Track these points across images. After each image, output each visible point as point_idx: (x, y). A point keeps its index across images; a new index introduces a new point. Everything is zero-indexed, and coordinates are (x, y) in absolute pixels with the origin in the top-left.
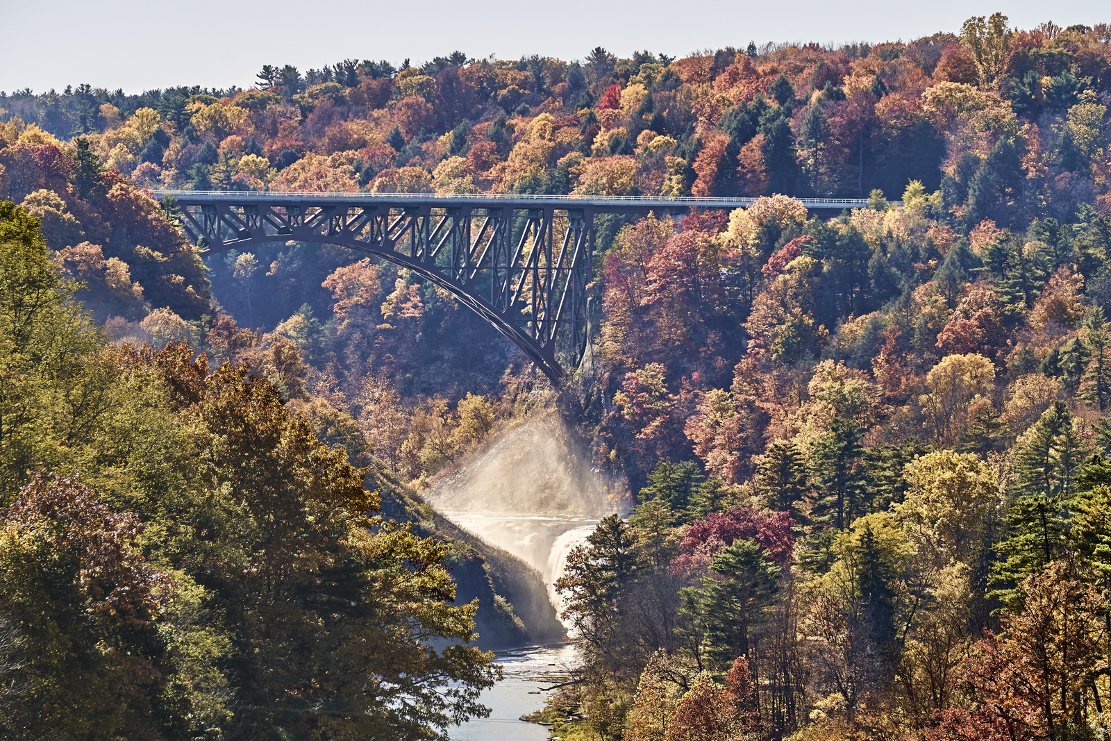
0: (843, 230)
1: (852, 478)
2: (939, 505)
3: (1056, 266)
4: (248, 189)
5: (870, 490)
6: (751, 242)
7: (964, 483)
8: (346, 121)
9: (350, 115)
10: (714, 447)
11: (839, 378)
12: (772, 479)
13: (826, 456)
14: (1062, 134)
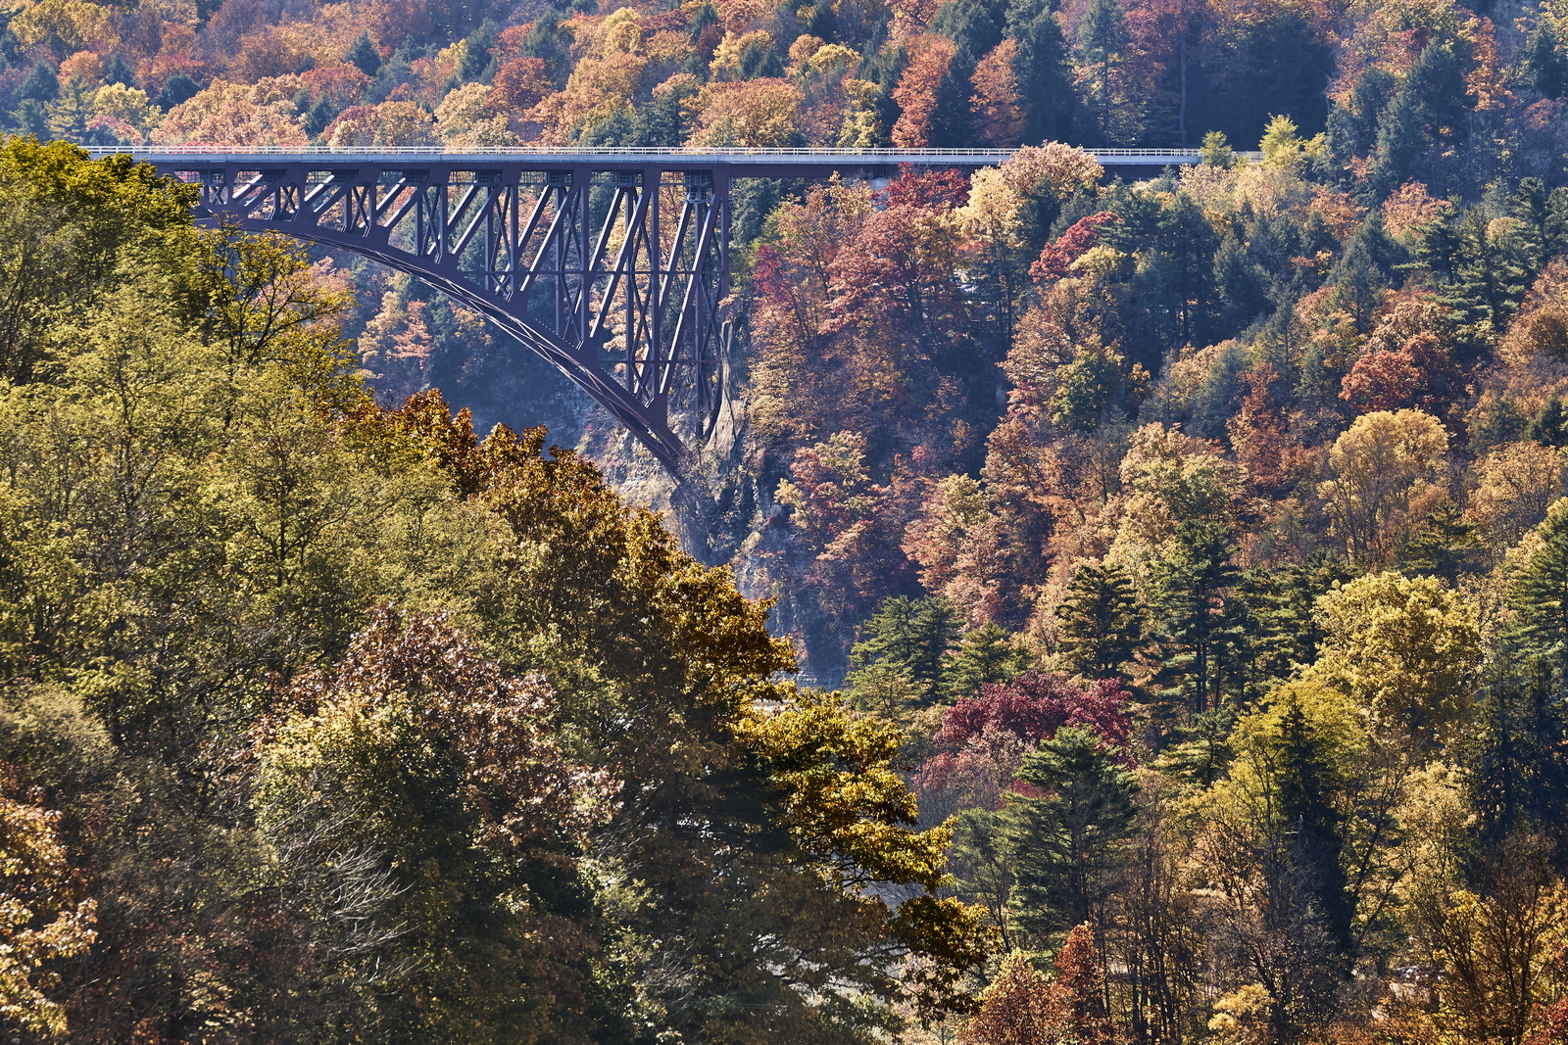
0: (1169, 203)
1: (1221, 622)
2: (1377, 665)
3: (1544, 260)
4: (116, 143)
5: (1253, 642)
6: (1008, 224)
7: (1421, 627)
8: (276, 24)
9: (284, 13)
10: (956, 573)
11: (1173, 454)
12: (1081, 625)
13: (1174, 585)
14: (1536, 34)
